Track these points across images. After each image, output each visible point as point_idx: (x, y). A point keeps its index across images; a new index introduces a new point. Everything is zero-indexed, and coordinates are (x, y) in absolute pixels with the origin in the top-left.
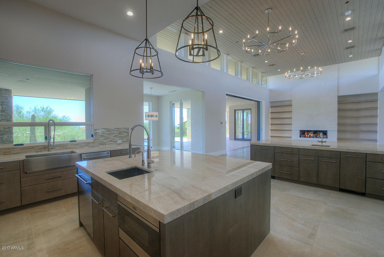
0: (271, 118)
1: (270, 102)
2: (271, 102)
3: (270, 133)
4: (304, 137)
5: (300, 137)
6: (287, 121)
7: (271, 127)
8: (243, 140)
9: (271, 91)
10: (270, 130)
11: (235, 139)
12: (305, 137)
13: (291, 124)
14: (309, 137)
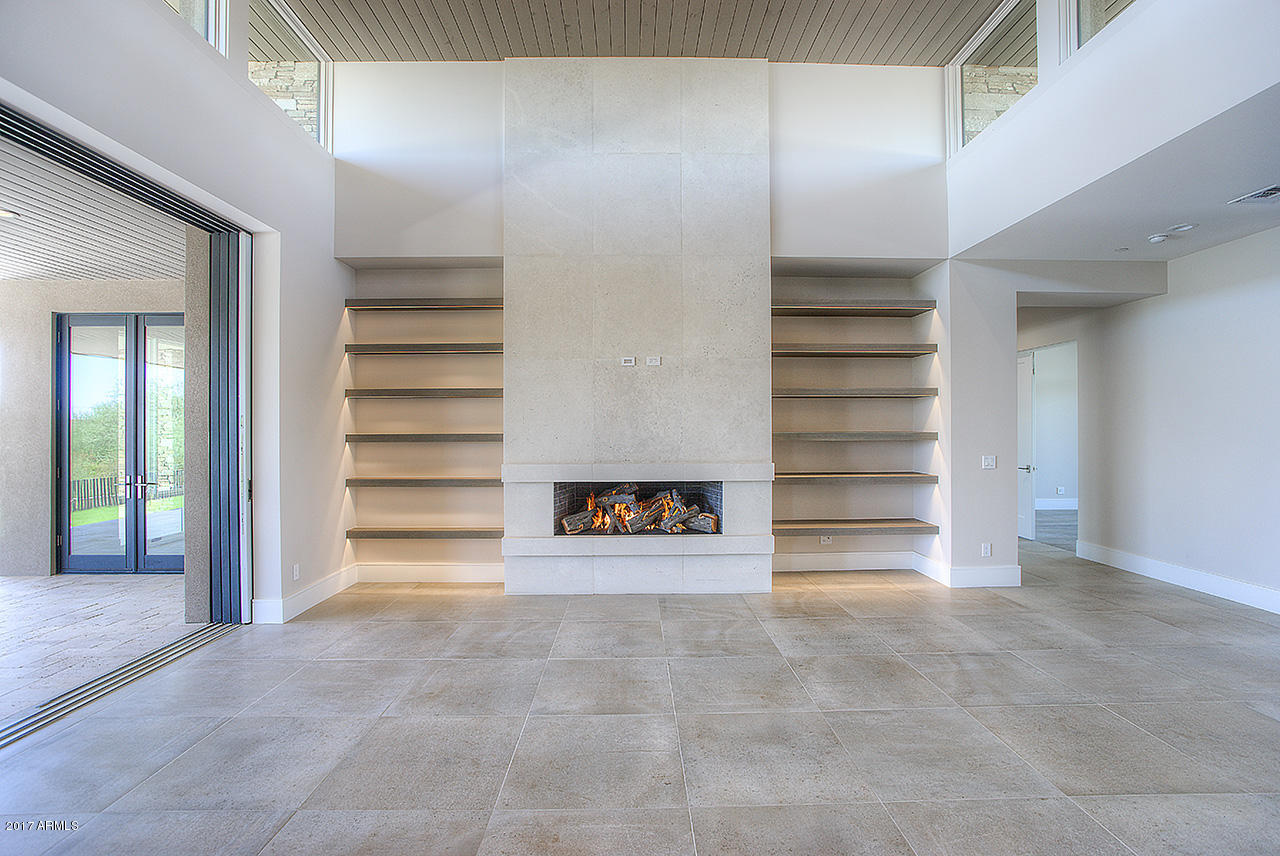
0: (348, 393)
1: (340, 260)
2: (358, 269)
3: (345, 510)
4: (581, 533)
5: (560, 530)
6: (464, 417)
7: (356, 458)
8: (137, 571)
9: (346, 173)
10: (341, 481)
11: (61, 562)
12: (588, 531)
13: (498, 438)
14: (616, 531)
